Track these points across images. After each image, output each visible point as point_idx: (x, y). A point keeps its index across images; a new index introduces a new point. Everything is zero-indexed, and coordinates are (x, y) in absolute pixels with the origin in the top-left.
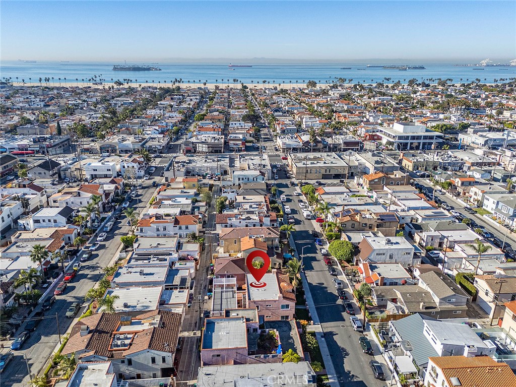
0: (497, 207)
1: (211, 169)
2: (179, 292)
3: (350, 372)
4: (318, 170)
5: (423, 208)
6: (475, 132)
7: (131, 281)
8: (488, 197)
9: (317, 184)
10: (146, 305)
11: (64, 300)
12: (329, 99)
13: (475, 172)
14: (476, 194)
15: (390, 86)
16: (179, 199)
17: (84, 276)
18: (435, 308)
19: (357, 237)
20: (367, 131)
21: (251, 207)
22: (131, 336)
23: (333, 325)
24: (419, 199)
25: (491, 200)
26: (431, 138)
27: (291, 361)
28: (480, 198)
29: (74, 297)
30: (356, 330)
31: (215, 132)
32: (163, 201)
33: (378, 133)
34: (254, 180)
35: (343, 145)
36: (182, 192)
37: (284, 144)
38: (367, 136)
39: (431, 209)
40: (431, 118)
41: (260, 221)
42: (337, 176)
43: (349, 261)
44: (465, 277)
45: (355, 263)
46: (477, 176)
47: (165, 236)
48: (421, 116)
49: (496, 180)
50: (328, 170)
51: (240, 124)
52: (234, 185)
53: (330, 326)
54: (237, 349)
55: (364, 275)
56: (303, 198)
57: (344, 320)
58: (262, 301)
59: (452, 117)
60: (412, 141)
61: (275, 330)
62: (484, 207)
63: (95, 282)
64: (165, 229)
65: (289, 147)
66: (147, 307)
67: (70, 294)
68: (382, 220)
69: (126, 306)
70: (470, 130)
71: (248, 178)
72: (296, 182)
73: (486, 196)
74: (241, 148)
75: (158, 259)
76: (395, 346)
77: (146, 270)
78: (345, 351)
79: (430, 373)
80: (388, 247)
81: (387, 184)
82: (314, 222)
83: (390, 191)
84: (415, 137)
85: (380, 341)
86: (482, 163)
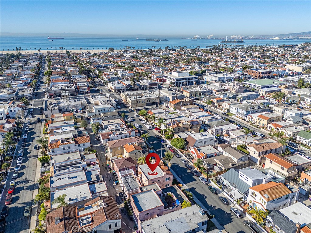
0: (237, 111)
1: (76, 106)
2: (99, 184)
3: (212, 205)
4: (143, 101)
5: (206, 116)
6: (210, 74)
7: (65, 184)
8: (232, 107)
9: (145, 109)
10: (84, 196)
11: (15, 207)
12: (126, 59)
13: (220, 95)
14: (225, 106)
15: (156, 50)
16: (65, 128)
17: (22, 188)
18: (236, 164)
19: (184, 135)
20: (157, 77)
21: (116, 127)
22: (90, 216)
23: (192, 184)
24: (202, 111)
25: (234, 108)
26: (192, 78)
27: (187, 206)
28: (228, 108)
29: (22, 203)
30: (204, 183)
31: (65, 82)
32: (54, 131)
33: (164, 78)
34: (108, 110)
35: (148, 85)
36: (65, 123)
37: (115, 87)
38: (158, 80)
39: (209, 116)
40: (186, 68)
41: (129, 134)
42: (153, 104)
43: (183, 149)
44: (241, 147)
45: (187, 149)
46: (222, 96)
47: (69, 152)
48: (180, 67)
49: (230, 98)
50: (149, 101)
51: (79, 76)
52: (96, 115)
53: (191, 185)
54: (157, 207)
55: (195, 154)
56: (141, 117)
57: (196, 180)
58: (155, 179)
59: (195, 67)
60: (183, 81)
61: (170, 193)
62: (230, 112)
63: (32, 191)
64: (69, 148)
65: (118, 88)
66: (85, 197)
67: (17, 202)
68: (192, 124)
69: (70, 200)
70: (207, 73)
71: (105, 110)
72: (133, 109)
73: (231, 106)
74: (87, 91)
75: (74, 167)
76: (226, 187)
77: (71, 175)
78: (204, 195)
79: (251, 195)
80: (202, 138)
81: (183, 106)
82: (154, 130)
83: (186, 109)
84: (184, 78)
85: (218, 186)
86: (221, 90)
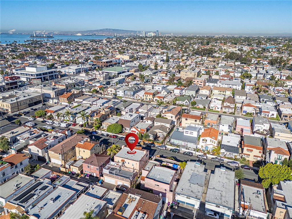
0: (124, 94)
4: (25, 102)
8: (118, 91)
9: (33, 110)
10: (96, 206)
19: (111, 121)
23: (157, 153)
25: (121, 91)
26: (52, 72)
33: (16, 75)
38: (7, 79)
40: (28, 63)
41: (66, 135)
42: (36, 103)
45: (124, 132)
47: (5, 181)
55: (137, 132)
56: (39, 119)
57: (156, 150)
58: (142, 159)
62: (117, 95)
64: (4, 174)
66: (99, 206)
70: (59, 67)
75: (40, 190)
78: (173, 157)
79: (202, 142)
80: (132, 117)
81: (75, 98)
82: (72, 127)
83: (82, 100)
84: (44, 73)
85: (175, 147)
86: (91, 79)
